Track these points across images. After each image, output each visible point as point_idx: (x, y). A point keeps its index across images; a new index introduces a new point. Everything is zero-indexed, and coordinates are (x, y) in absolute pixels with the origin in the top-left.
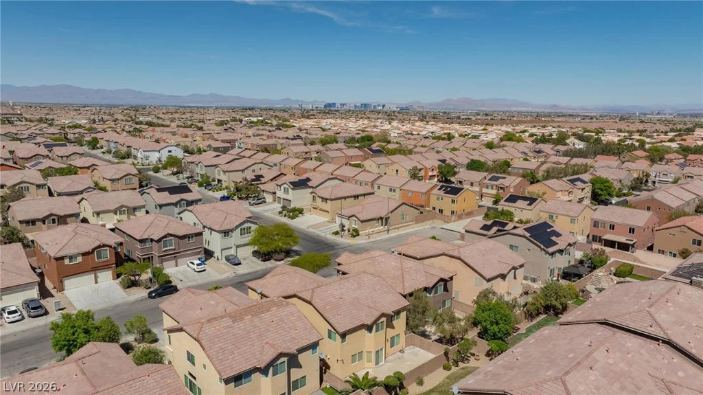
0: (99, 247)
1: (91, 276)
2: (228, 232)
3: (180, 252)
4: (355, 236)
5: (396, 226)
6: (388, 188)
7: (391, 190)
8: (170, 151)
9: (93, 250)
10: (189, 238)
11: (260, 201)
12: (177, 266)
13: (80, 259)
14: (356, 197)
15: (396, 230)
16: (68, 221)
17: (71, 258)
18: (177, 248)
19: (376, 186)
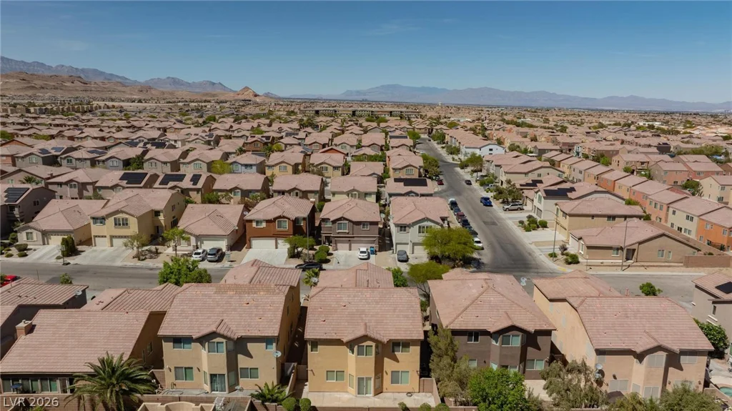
0: (280, 217)
1: (272, 242)
2: (405, 227)
3: (353, 237)
4: (570, 263)
5: (642, 264)
6: (685, 215)
7: (688, 217)
8: (491, 150)
9: (275, 219)
10: (364, 225)
11: (516, 207)
12: (350, 250)
13: (264, 225)
14: (612, 217)
15: (643, 268)
16: (309, 197)
17: (258, 222)
18: (351, 232)
19: (671, 210)
